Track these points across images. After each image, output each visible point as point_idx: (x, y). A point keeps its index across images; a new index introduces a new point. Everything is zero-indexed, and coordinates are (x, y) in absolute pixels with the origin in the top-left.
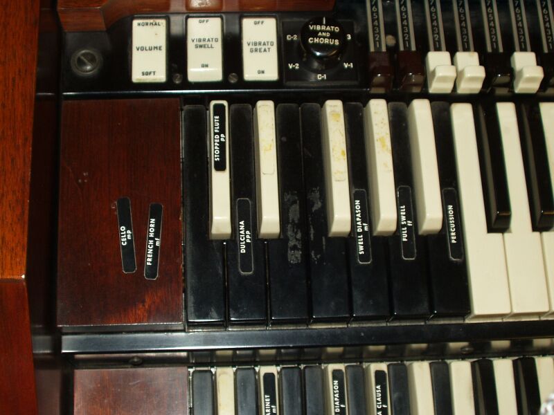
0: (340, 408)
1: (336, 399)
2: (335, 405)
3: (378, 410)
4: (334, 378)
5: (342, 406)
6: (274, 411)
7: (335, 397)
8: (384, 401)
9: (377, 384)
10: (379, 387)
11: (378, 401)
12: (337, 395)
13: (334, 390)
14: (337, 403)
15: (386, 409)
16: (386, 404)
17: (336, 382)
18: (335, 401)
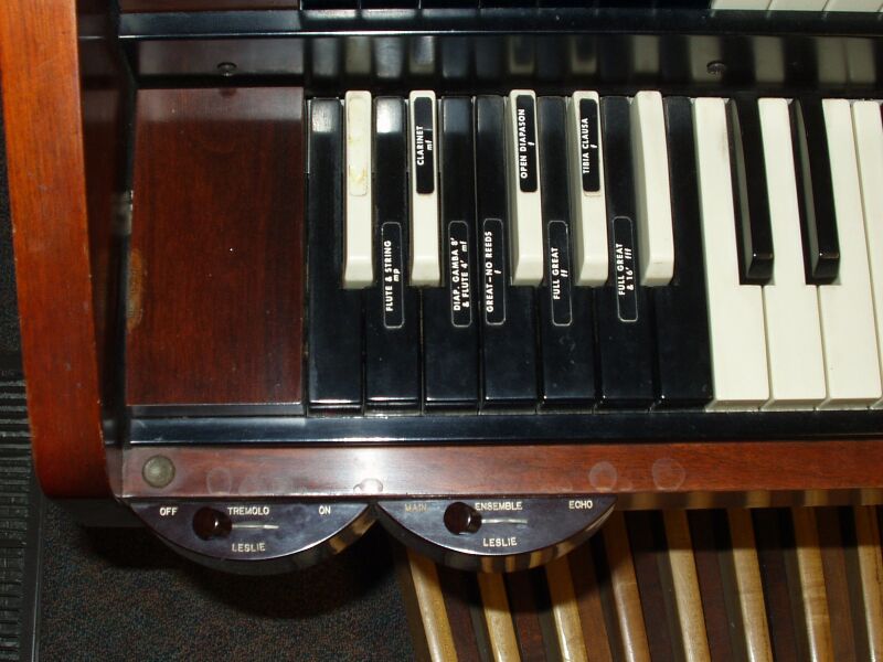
0: (527, 146)
1: (521, 134)
2: (520, 142)
3: (584, 151)
4: (519, 106)
5: (530, 143)
6: (429, 148)
7: (519, 132)
8: (593, 139)
9: (582, 117)
10: (585, 121)
11: (583, 140)
12: (523, 129)
13: (518, 122)
14: (523, 140)
15: (597, 150)
16: (596, 144)
17: (522, 112)
18: (519, 137)
